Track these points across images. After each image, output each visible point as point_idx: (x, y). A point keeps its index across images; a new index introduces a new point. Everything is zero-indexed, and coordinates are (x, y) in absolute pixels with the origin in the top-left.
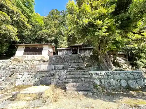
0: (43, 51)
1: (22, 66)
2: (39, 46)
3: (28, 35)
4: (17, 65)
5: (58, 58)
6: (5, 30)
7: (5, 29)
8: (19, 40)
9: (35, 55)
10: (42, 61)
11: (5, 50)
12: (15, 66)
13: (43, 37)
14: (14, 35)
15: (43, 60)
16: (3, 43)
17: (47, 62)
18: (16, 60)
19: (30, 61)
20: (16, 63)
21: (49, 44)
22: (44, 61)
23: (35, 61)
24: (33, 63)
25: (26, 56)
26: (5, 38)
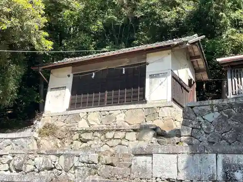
0: (148, 80)
1: (76, 159)
2: (126, 62)
3: (76, 17)
4: (59, 155)
5: (234, 112)
6: (9, 16)
7: (8, 10)
8: (50, 48)
9: (116, 103)
10: (151, 133)
11: (12, 93)
12: (53, 157)
13: (139, 14)
14: (36, 26)
15: (155, 129)
16: (7, 68)
17: (176, 139)
18: (49, 130)
19: (99, 135)
20: (53, 144)
21: (176, 42)
22: (159, 134)
23: (120, 135)
24: (110, 143)
25: (82, 112)
26: (11, 46)
